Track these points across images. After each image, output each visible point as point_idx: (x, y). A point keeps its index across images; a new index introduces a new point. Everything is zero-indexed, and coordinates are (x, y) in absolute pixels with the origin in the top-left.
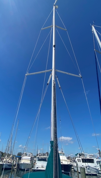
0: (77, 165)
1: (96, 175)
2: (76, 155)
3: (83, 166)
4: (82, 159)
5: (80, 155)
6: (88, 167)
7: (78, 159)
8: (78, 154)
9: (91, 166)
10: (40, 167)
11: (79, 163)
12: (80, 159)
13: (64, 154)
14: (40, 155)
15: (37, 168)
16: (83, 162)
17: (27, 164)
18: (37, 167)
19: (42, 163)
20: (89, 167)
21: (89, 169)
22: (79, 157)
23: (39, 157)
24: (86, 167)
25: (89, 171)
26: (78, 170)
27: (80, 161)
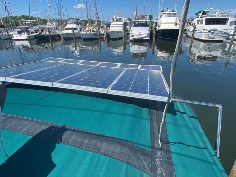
0: (195, 28)
2: (197, 14)
3: (204, 29)
4: (206, 19)
5: (204, 13)
6: (212, 31)
8: (200, 12)
9: (218, 30)
10: (136, 35)
12: (202, 20)
13: (176, 14)
14: (136, 18)
15: (133, 36)
16: (207, 24)
17: (118, 32)
18: (132, 34)
19: (140, 30)
20: (215, 30)
21: (213, 33)
23: (135, 22)
24: (210, 31)
25: (212, 36)
26: (193, 35)
27: (202, 23)
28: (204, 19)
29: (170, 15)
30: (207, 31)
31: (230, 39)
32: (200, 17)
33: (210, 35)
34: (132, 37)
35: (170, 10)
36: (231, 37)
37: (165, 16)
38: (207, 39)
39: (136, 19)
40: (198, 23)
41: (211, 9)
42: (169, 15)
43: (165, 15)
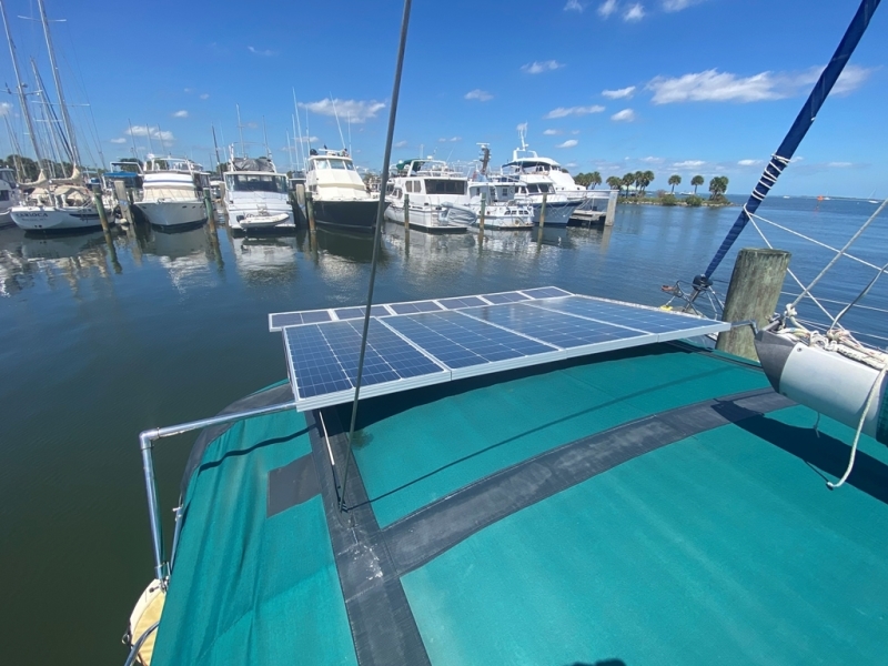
0: (407, 201)
1: (463, 231)
2: (401, 167)
3: (426, 204)
4: (426, 181)
5: (416, 168)
6: (444, 209)
7: (408, 183)
8: (409, 163)
9: (454, 206)
10: (251, 215)
11: (413, 195)
12: (417, 183)
13: (351, 163)
14: (240, 165)
15: (240, 218)
16: (429, 191)
17: (184, 206)
18: (241, 213)
19: (260, 200)
20: (449, 207)
21: (446, 212)
22: (412, 176)
23: (236, 176)
24: (439, 208)
25: (446, 219)
26: (407, 217)
27: (418, 189)
28: (422, 180)
29: (337, 164)
30: (434, 208)
31: (478, 226)
32: (409, 174)
33: (441, 218)
34: (242, 222)
35: (335, 152)
36: (478, 221)
37: (325, 167)
38: (437, 226)
39: (238, 169)
40: (409, 189)
41: (429, 157)
42: (335, 163)
43: (323, 163)
